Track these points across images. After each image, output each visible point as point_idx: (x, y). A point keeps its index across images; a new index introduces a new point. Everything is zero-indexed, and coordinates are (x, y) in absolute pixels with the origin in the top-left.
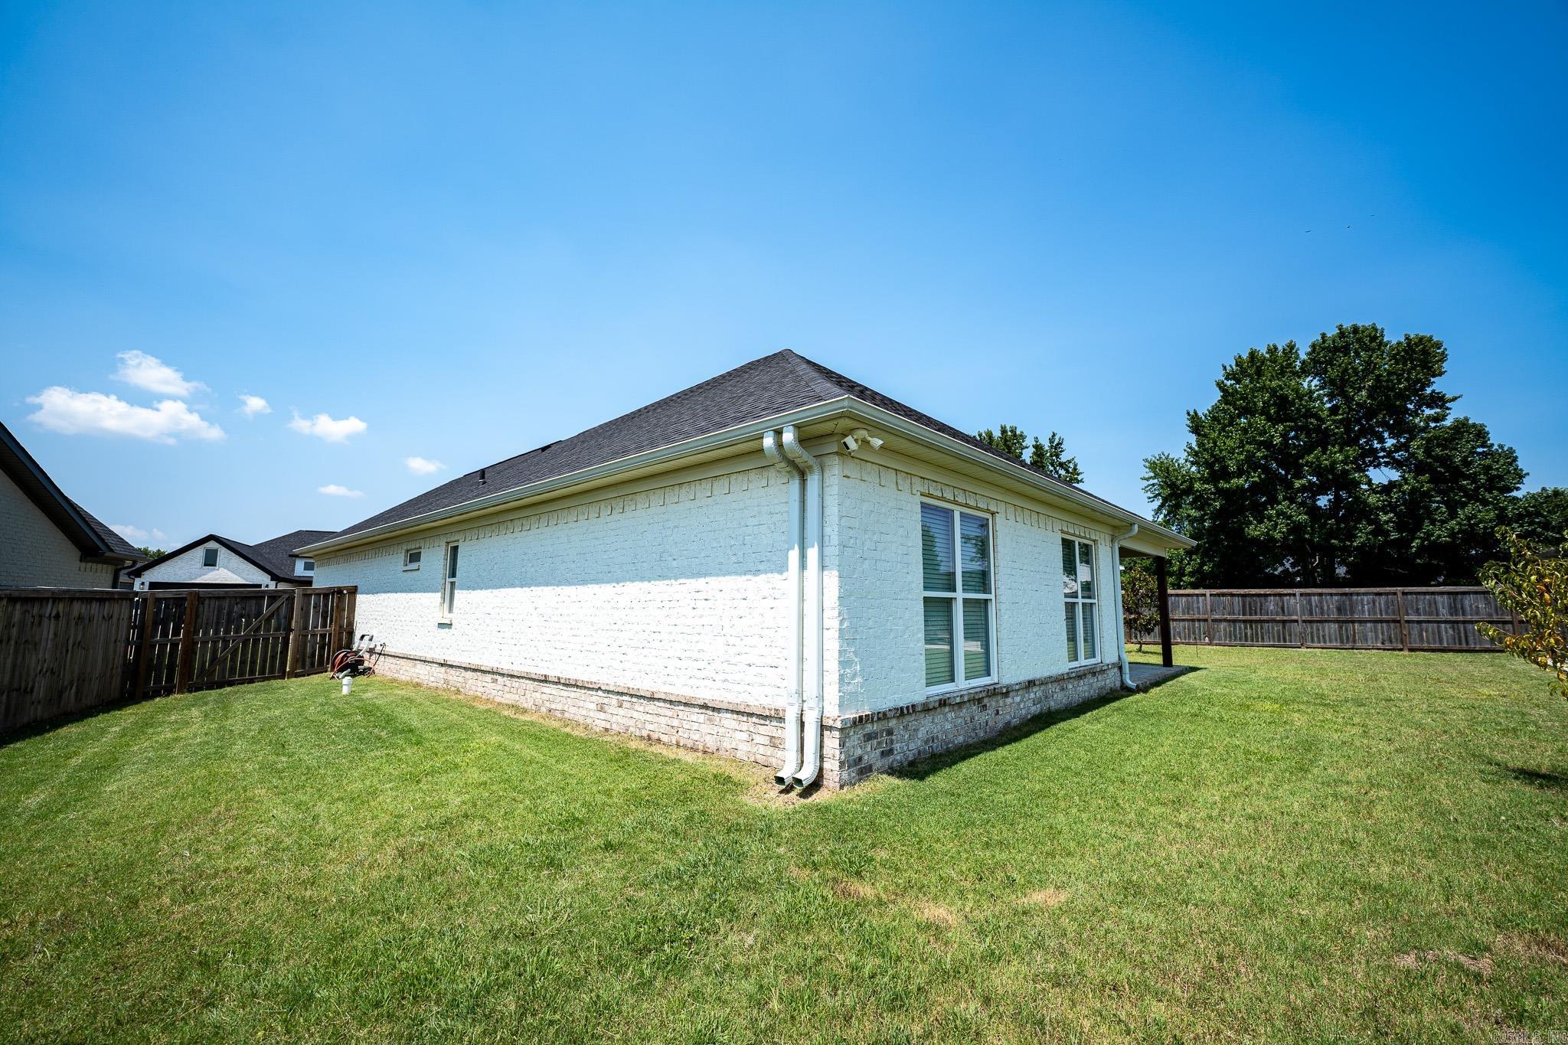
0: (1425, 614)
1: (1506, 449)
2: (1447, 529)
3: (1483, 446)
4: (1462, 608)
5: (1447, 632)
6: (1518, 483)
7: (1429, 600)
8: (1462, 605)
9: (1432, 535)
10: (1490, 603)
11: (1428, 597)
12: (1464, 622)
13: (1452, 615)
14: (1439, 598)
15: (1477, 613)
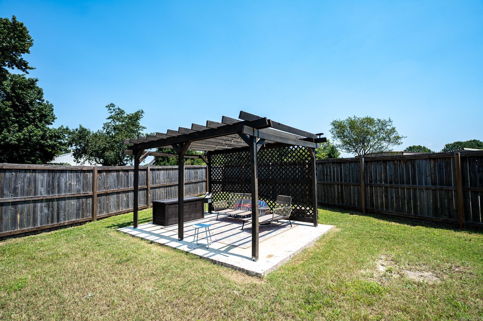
0: (22, 194)
1: (49, 104)
2: (16, 136)
3: (39, 99)
4: (58, 185)
5: (42, 211)
6: (53, 121)
7: (29, 179)
8: (59, 182)
9: (7, 138)
10: (80, 180)
11: (28, 175)
12: (59, 199)
13: (49, 194)
14: (39, 176)
15: (70, 190)
